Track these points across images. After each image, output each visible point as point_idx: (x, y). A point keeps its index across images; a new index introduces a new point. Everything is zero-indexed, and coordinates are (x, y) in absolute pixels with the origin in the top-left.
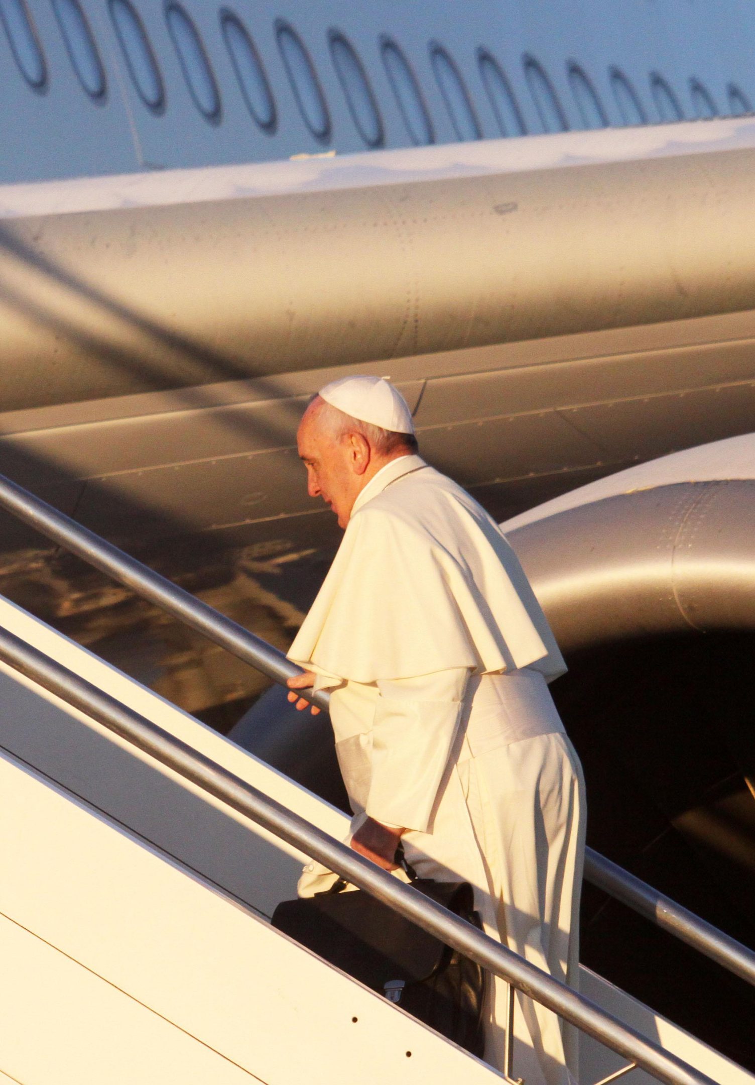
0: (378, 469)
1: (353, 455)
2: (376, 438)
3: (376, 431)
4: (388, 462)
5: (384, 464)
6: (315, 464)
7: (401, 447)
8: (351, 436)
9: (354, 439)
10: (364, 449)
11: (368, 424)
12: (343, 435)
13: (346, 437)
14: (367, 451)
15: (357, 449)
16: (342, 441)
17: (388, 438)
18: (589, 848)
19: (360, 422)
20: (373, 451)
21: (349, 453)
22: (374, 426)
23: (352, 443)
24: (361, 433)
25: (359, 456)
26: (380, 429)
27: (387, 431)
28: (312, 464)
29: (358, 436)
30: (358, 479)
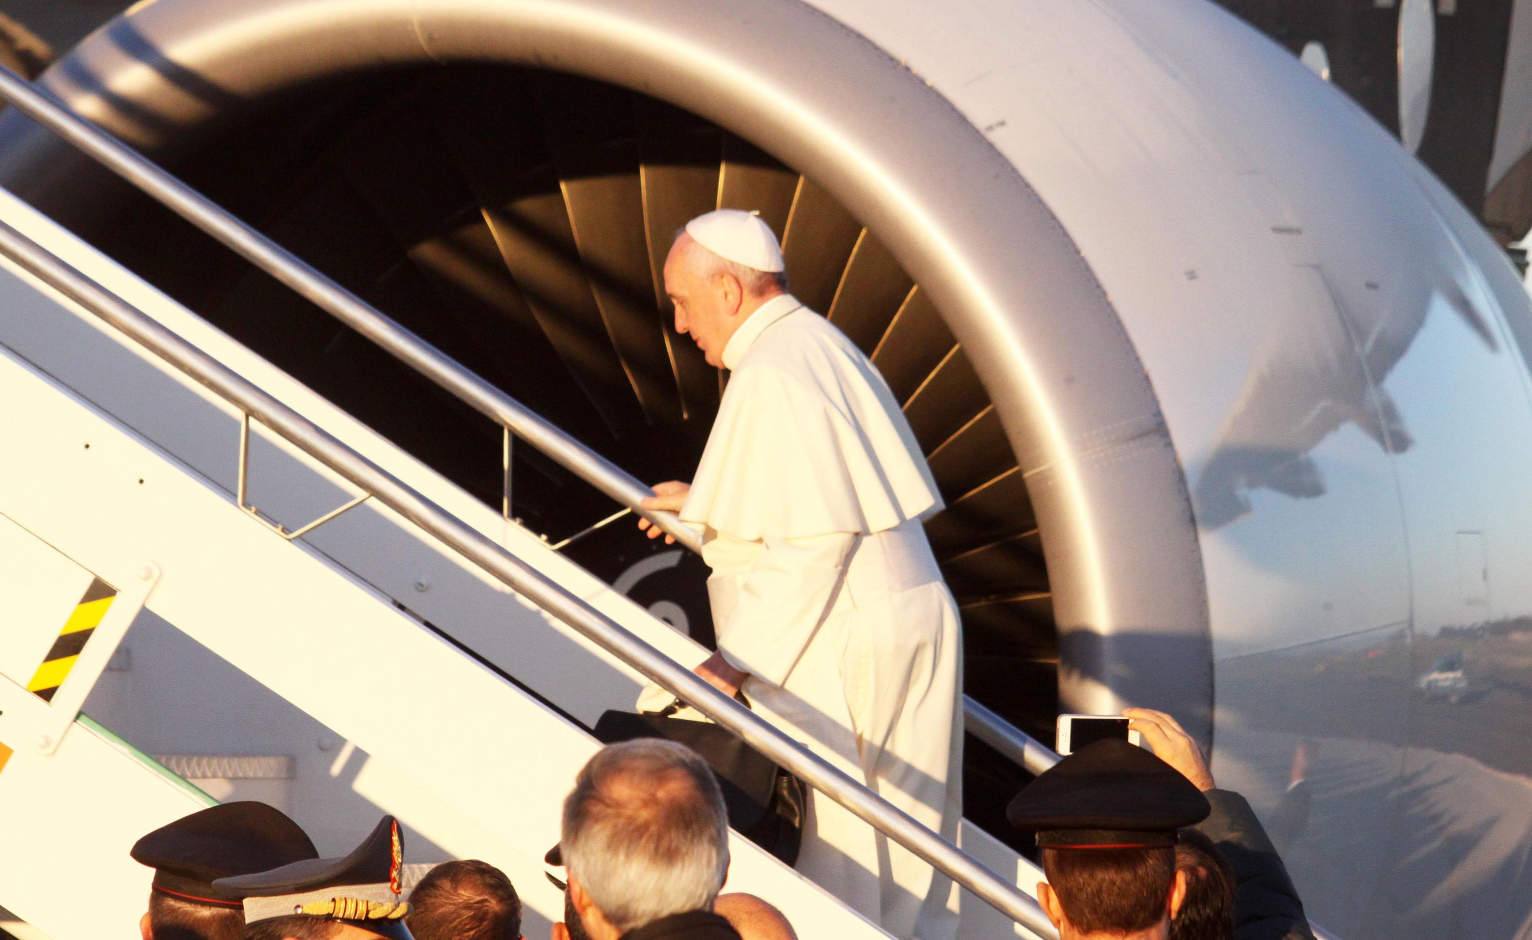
0: (751, 312)
1: (724, 296)
2: (748, 280)
3: (749, 272)
4: (762, 304)
5: (758, 306)
6: (684, 303)
7: (773, 288)
8: (722, 277)
9: (725, 280)
10: (736, 290)
11: (739, 265)
12: (713, 275)
13: (717, 277)
14: (739, 292)
15: (728, 289)
16: (713, 281)
17: (760, 278)
18: (970, 699)
19: (732, 263)
20: (745, 292)
21: (720, 293)
22: (746, 267)
23: (723, 283)
24: (733, 273)
25: (730, 297)
26: (753, 270)
27: (758, 271)
28: (682, 303)
29: (730, 278)
30: (731, 319)
